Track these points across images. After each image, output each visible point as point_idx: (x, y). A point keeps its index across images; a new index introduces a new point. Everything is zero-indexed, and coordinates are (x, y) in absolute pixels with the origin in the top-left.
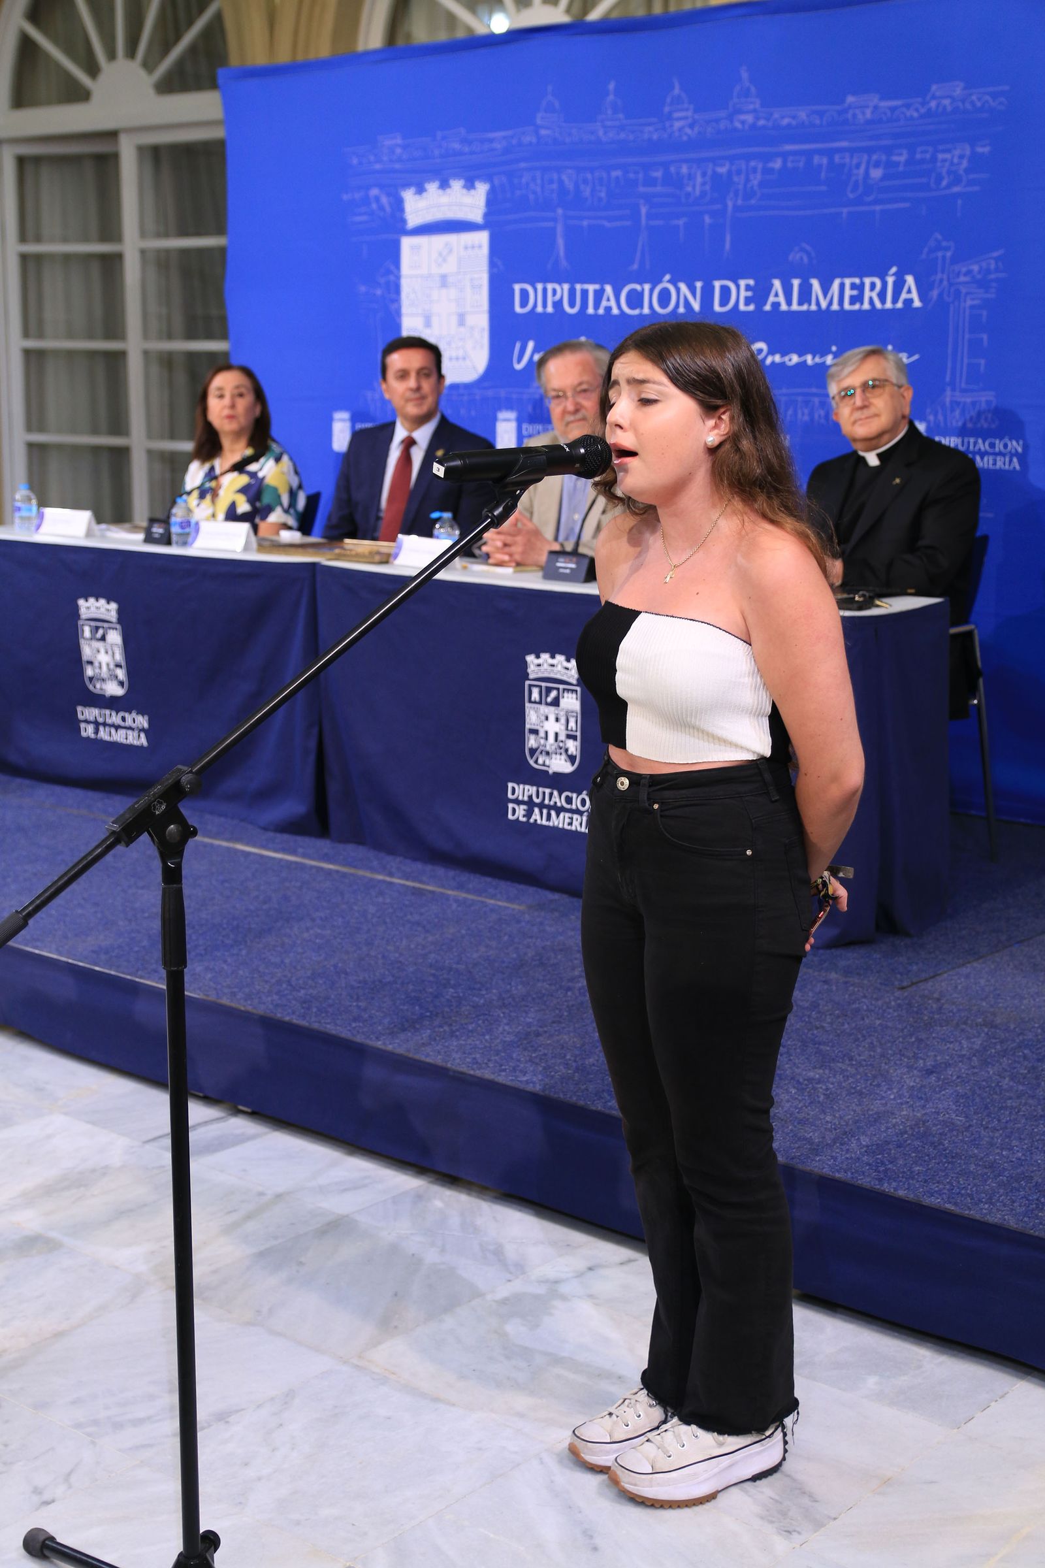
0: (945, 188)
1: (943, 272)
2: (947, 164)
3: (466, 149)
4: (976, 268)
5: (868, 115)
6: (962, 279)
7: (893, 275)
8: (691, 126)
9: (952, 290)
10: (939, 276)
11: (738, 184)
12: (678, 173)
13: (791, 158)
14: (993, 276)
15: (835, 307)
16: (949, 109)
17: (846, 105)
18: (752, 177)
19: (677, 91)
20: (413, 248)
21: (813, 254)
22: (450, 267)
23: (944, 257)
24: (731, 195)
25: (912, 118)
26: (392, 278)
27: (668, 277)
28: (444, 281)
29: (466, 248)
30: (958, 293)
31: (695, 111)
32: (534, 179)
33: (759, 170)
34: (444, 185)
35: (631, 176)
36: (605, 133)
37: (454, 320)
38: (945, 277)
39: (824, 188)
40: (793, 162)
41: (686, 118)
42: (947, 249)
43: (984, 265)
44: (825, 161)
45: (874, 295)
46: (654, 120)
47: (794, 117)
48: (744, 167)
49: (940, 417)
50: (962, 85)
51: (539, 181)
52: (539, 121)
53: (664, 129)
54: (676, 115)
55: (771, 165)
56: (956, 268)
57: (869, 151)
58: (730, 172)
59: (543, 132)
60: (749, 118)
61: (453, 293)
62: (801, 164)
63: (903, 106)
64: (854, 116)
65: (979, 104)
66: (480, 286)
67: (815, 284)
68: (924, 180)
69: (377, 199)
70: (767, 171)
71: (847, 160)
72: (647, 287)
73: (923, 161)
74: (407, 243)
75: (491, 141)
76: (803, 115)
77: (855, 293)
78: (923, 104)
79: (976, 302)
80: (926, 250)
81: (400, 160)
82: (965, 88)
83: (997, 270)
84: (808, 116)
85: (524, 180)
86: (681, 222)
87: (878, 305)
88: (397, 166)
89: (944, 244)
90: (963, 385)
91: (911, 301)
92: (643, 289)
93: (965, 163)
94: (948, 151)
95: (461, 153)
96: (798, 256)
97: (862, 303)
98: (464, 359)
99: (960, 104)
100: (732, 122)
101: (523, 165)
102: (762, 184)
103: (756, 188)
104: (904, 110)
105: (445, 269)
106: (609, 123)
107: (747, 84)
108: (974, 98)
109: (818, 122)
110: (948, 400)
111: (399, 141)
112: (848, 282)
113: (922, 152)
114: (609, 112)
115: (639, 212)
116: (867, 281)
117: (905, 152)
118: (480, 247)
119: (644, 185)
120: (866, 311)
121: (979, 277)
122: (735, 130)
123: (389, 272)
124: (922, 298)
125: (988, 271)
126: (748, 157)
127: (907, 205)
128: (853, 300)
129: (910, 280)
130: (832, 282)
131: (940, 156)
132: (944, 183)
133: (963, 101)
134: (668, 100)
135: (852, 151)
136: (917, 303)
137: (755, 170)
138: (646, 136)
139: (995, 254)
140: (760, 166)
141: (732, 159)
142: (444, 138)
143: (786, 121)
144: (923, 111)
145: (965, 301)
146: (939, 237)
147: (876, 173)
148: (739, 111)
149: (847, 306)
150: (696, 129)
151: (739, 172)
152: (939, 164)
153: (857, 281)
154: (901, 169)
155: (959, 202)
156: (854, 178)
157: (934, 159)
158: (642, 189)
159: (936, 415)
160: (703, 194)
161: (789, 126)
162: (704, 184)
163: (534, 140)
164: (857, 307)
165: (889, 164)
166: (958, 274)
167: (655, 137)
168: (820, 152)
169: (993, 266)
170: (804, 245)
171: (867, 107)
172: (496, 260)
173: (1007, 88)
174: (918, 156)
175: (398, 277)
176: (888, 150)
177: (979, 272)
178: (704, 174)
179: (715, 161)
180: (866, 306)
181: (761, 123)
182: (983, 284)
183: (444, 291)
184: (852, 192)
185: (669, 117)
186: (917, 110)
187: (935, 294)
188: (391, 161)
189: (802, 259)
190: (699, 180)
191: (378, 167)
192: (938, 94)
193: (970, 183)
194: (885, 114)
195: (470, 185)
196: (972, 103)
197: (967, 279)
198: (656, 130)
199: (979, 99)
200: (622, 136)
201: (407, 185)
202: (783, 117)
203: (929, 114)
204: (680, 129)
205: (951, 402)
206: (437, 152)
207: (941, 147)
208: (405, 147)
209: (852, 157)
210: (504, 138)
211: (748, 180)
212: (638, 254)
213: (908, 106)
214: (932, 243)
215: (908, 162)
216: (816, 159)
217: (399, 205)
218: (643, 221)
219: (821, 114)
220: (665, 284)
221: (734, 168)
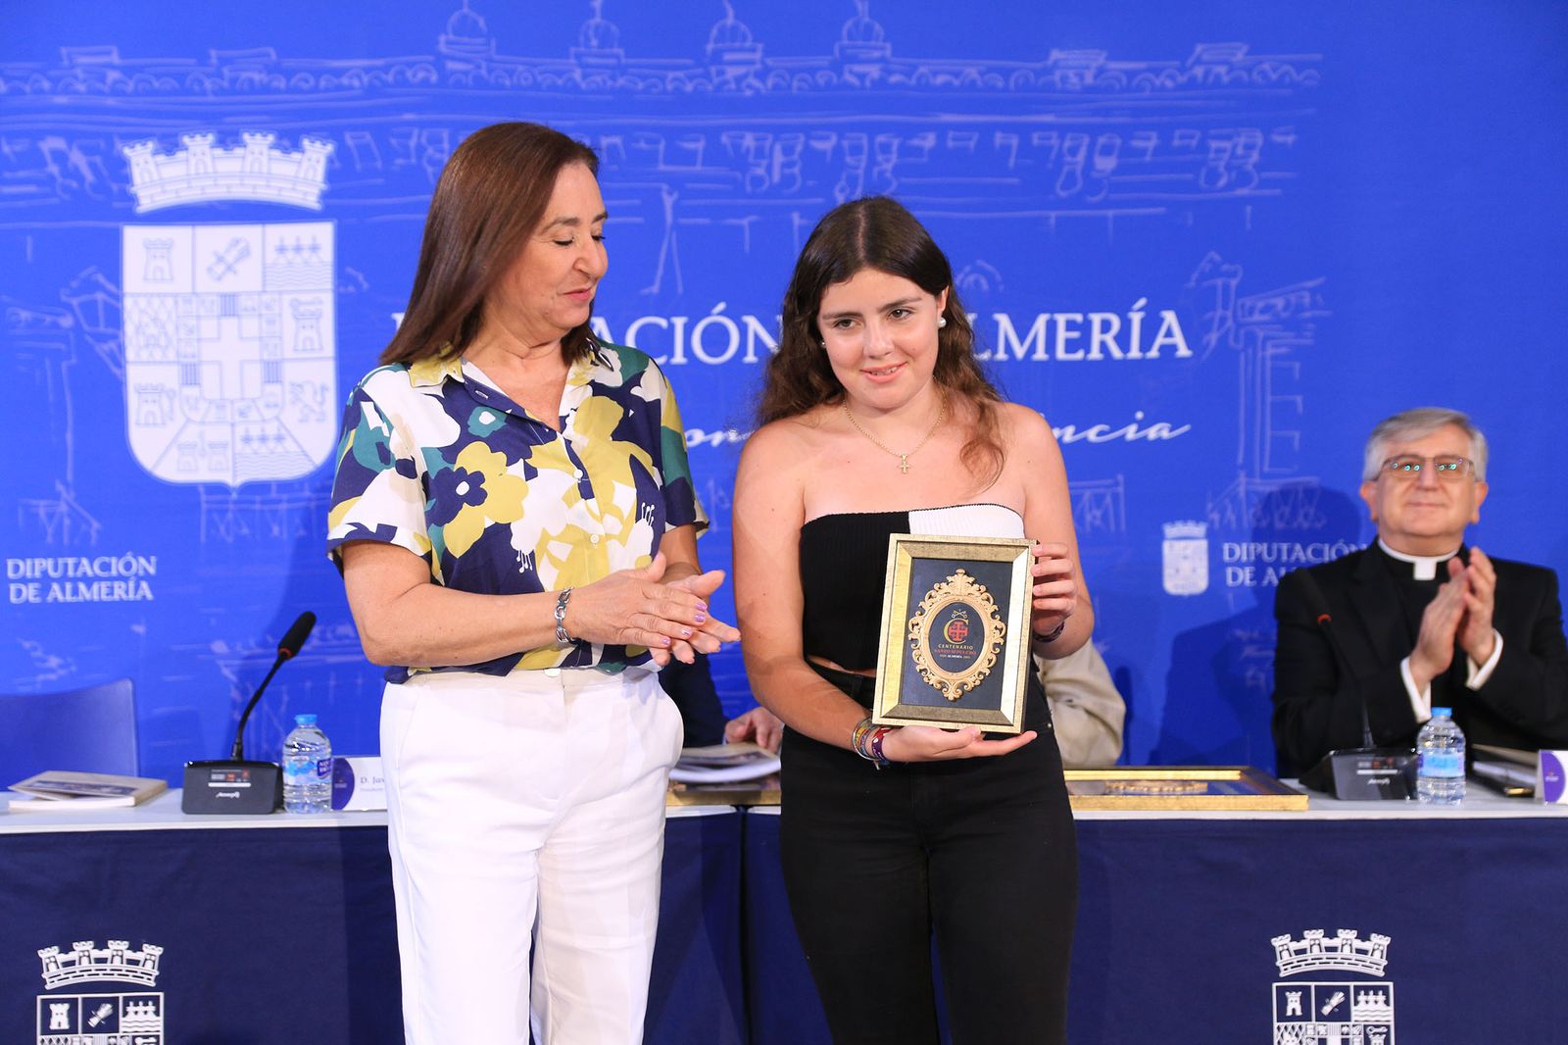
0: (1223, 190)
1: (1225, 307)
2: (1226, 156)
3: (281, 83)
4: (1280, 303)
5: (1089, 80)
6: (1257, 317)
7: (1140, 310)
8: (761, 75)
9: (1242, 332)
10: (1219, 312)
11: (857, 168)
12: (737, 147)
13: (951, 134)
14: (1308, 314)
15: (1040, 355)
16: (1226, 79)
17: (1050, 62)
18: (880, 158)
19: (730, 21)
20: (149, 246)
21: (998, 277)
22: (246, 279)
23: (1226, 287)
24: (843, 183)
25: (1163, 88)
26: (100, 296)
27: (721, 306)
28: (229, 305)
29: (282, 250)
30: (1251, 338)
31: (767, 53)
32: (435, 141)
33: (894, 148)
34: (228, 140)
35: (643, 145)
36: (585, 76)
37: (255, 373)
38: (1229, 314)
39: (1014, 181)
40: (954, 139)
41: (751, 63)
42: (1233, 275)
43: (1293, 298)
44: (1014, 141)
45: (1109, 338)
46: (688, 62)
47: (957, 75)
48: (865, 142)
49: (1231, 516)
50: (1245, 48)
51: (446, 146)
52: (443, 48)
53: (707, 76)
54: (727, 57)
55: (916, 142)
56: (1248, 302)
57: (1094, 131)
58: (838, 151)
59: (451, 65)
60: (874, 71)
61: (251, 326)
62: (972, 144)
63: (1148, 70)
64: (1064, 79)
65: (1274, 77)
66: (318, 316)
67: (1004, 322)
68: (1189, 176)
69: (60, 157)
70: (904, 151)
71: (1055, 142)
72: (679, 322)
73: (1184, 150)
74: (134, 238)
75: (339, 73)
76: (972, 72)
77: (1075, 335)
78: (1182, 70)
79: (1283, 350)
80: (1195, 276)
81: (115, 92)
82: (1248, 53)
83: (1314, 305)
84: (982, 74)
85: (412, 143)
86: (745, 222)
87: (1117, 353)
88: (111, 102)
89: (1225, 267)
90: (1266, 469)
91: (1174, 348)
92: (672, 326)
93: (1255, 157)
94: (1228, 138)
95: (266, 89)
96: (971, 278)
97: (1088, 351)
98: (279, 439)
99: (1244, 75)
100: (840, 74)
101: (409, 117)
102: (898, 171)
103: (888, 175)
104: (1151, 76)
105: (229, 285)
106: (592, 61)
107: (867, 19)
108: (1266, 67)
109: (1000, 84)
110: (1242, 490)
111: (115, 59)
112: (1061, 319)
113: (1182, 137)
114: (594, 42)
115: (660, 202)
116: (1096, 319)
117: (1154, 135)
118: (314, 248)
119: (667, 162)
120: (1095, 362)
121: (1285, 315)
122: (851, 87)
123: (93, 286)
124: (1190, 344)
125: (1300, 308)
126: (873, 129)
127: (1161, 210)
128: (1071, 347)
129: (1170, 318)
130: (1033, 320)
131: (1214, 144)
132: (1222, 182)
133: (1249, 70)
134: (714, 32)
135: (1062, 130)
136: (1183, 351)
137: (886, 149)
138: (670, 87)
139: (1310, 284)
140: (896, 143)
141: (841, 130)
142: (223, 61)
143: (940, 80)
144: (1182, 79)
145: (1264, 349)
146: (1217, 258)
147: (1106, 164)
148: (854, 60)
149: (1061, 354)
150: (770, 83)
151: (856, 150)
152: (1212, 155)
153: (1078, 318)
154: (1148, 158)
155: (1249, 209)
156: (1066, 169)
157: (1203, 148)
158: (662, 167)
159: (1223, 513)
160: (787, 180)
161: (947, 86)
162: (785, 165)
163: (434, 78)
164: (1079, 355)
165: (1126, 151)
166: (1251, 312)
167: (689, 87)
168: (1007, 128)
169: (1307, 300)
170: (980, 263)
171: (1087, 68)
172: (349, 270)
173: (1318, 57)
174: (1176, 143)
175: (118, 297)
176: (1126, 132)
177: (1285, 309)
178: (788, 151)
179: (808, 130)
180: (1095, 354)
181: (894, 79)
182: (1292, 324)
183: (230, 324)
184: (1063, 188)
185: (717, 58)
186: (1172, 77)
187: (1213, 338)
188: (91, 92)
189: (977, 283)
190: (779, 158)
191: (61, 100)
192: (1206, 57)
193: (1263, 184)
194: (1119, 81)
195: (289, 142)
196: (1263, 73)
197: (1266, 317)
198: (691, 78)
199: (1274, 70)
200: (621, 81)
201: (141, 137)
202: (935, 74)
203: (1192, 83)
204: (739, 80)
205: (1247, 493)
206: (208, 85)
207: (1213, 132)
208: (128, 71)
209: (1062, 138)
210: (367, 70)
211: (872, 162)
212: (660, 272)
213: (1157, 72)
214: (1205, 266)
215: (1157, 151)
216: (999, 138)
217: (120, 170)
218: (669, 218)
219: (1006, 73)
220: (717, 315)
221: (846, 144)
